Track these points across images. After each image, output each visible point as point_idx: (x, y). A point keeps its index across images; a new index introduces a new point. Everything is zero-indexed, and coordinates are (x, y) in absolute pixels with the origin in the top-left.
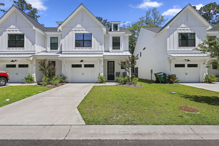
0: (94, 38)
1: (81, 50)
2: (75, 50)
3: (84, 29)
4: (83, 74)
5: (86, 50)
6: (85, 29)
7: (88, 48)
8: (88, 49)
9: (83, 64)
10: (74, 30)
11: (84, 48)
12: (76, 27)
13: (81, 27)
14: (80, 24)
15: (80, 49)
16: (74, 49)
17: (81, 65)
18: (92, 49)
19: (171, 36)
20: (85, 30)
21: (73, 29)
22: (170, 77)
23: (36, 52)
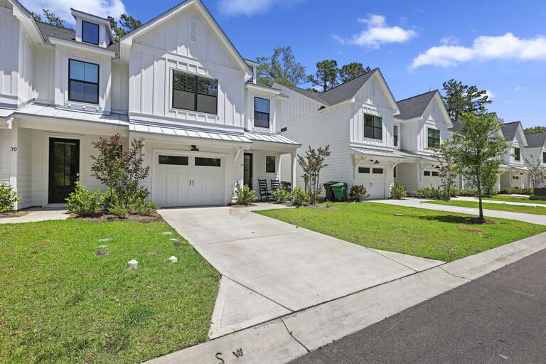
0: (224, 92)
1: (190, 118)
2: (172, 116)
3: (198, 64)
4: (191, 182)
5: (202, 120)
6: (201, 63)
7: (207, 115)
8: (207, 119)
9: (192, 156)
10: (170, 61)
11: (197, 113)
12: (174, 52)
13: (191, 57)
14: (186, 47)
15: (185, 114)
16: (170, 111)
17: (187, 158)
18: (218, 118)
19: (356, 116)
20: (202, 66)
21: (167, 56)
22: (355, 188)
23: (19, 103)
